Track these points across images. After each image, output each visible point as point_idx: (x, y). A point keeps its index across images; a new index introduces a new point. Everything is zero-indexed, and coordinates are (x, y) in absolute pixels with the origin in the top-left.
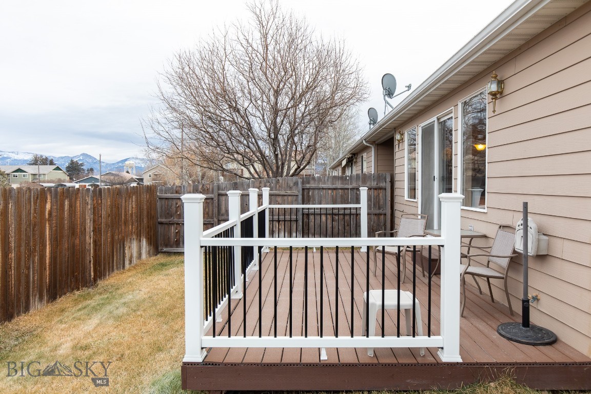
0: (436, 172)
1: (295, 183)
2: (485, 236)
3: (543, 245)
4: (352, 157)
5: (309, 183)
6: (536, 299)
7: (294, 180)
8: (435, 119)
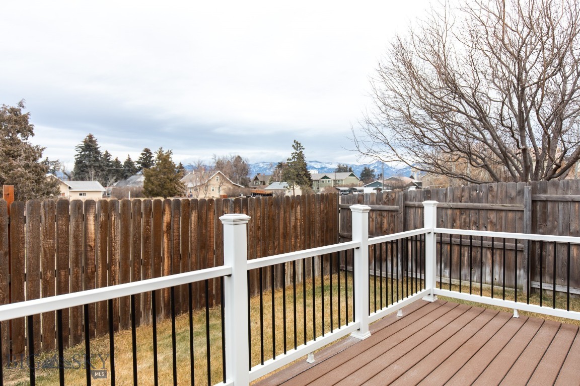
1: (519, 192)
5: (545, 191)
7: (518, 188)
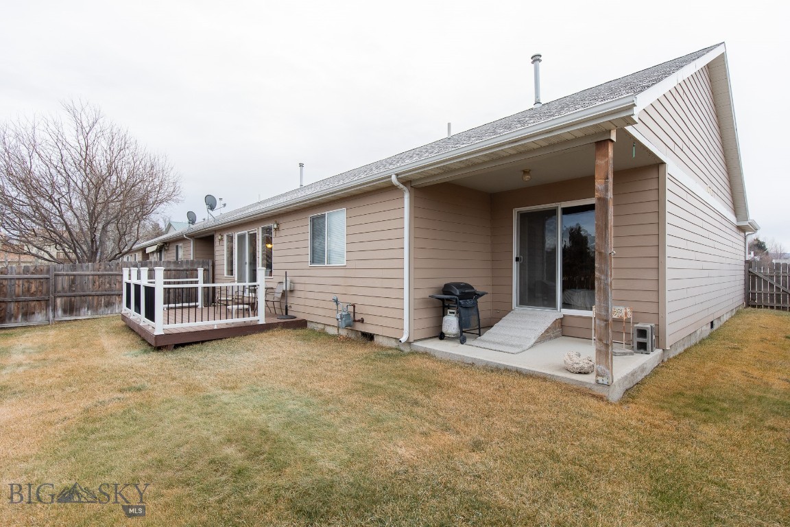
0: (247, 260)
2: (272, 288)
3: (292, 287)
4: (163, 245)
6: (290, 307)
8: (246, 232)
